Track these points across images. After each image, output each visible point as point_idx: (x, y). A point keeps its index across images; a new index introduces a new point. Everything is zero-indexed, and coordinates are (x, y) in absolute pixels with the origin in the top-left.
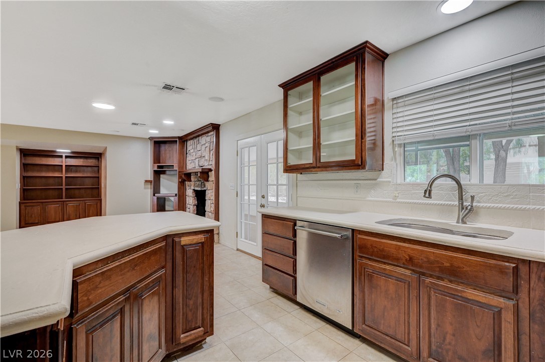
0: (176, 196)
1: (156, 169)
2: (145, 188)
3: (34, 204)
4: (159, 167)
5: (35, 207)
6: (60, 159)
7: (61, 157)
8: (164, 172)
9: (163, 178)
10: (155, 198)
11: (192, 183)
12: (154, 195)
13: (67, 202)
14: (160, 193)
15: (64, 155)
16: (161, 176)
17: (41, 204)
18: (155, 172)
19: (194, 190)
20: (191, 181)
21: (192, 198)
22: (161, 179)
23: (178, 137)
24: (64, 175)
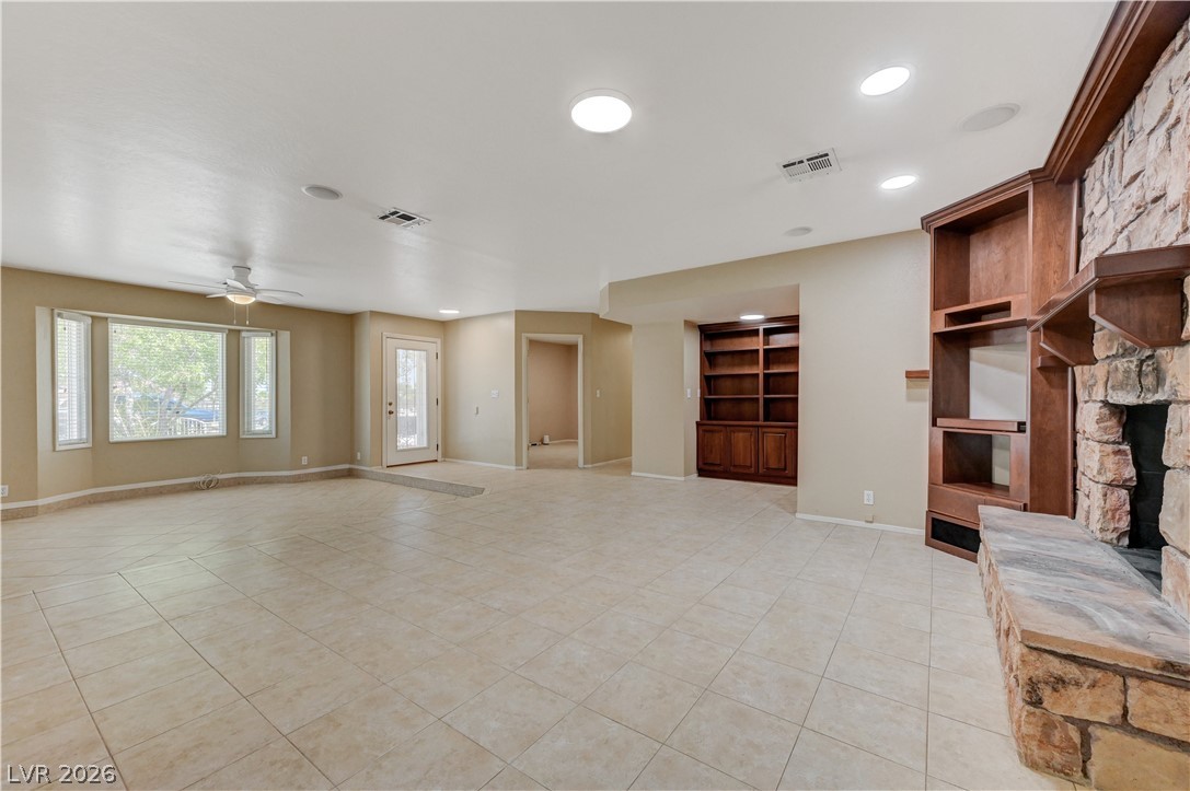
0: (1024, 431)
1: (942, 328)
2: (910, 398)
3: (716, 428)
4: (953, 318)
5: (717, 435)
6: (755, 339)
7: (755, 333)
8: (983, 337)
9: (981, 361)
10: (939, 433)
11: (1099, 370)
12: (934, 424)
13: (766, 430)
14: (967, 416)
15: (761, 328)
16: (975, 352)
17: (723, 428)
18: (941, 339)
19: (1106, 403)
20: (1094, 361)
21: (1097, 447)
22: (973, 364)
23: (1031, 172)
24: (759, 370)
